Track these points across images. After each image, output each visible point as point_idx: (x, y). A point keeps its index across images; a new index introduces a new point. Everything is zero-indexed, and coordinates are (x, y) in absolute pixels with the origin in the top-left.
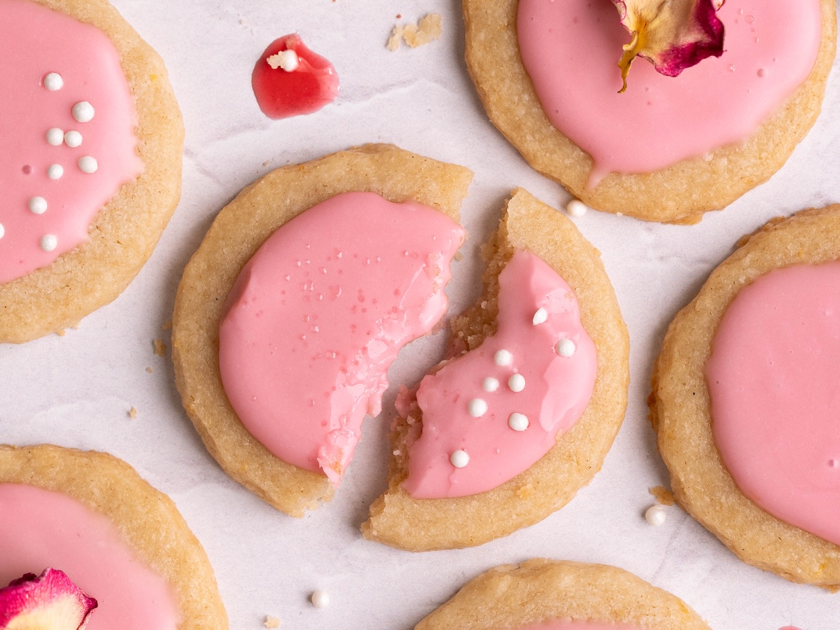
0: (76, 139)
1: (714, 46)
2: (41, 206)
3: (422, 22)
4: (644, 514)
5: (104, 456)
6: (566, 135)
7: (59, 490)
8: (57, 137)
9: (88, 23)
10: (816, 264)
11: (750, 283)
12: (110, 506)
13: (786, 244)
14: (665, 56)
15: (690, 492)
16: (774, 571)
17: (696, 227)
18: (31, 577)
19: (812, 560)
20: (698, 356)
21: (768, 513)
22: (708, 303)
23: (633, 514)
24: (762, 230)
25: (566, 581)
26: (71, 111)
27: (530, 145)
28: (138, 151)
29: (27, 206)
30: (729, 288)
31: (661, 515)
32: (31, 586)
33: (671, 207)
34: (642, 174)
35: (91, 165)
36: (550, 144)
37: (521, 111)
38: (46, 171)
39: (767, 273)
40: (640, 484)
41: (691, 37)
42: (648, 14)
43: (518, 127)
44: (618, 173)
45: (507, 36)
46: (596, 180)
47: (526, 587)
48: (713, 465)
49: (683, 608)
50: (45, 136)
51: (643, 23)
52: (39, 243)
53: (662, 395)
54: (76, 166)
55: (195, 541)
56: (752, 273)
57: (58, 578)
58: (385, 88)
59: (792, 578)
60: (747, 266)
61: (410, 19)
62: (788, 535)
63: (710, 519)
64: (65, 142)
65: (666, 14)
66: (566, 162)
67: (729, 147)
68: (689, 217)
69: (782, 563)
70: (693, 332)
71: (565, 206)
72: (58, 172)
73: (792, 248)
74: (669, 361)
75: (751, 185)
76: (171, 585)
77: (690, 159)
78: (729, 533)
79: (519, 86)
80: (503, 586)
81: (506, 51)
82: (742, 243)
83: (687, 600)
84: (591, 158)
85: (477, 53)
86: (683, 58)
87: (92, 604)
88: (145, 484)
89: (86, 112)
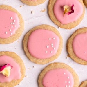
0: (14, 24)
1: (73, 12)
2: (10, 30)
3: (44, 10)
4: (66, 58)
5: (13, 52)
6: (58, 21)
7: (9, 56)
8: (12, 23)
9: (15, 12)
10: (83, 33)
11: (77, 35)
12: (14, 57)
13: (80, 31)
14: (68, 13)
15: (71, 56)
16: (79, 63)
17: (71, 30)
18: (6, 64)
19: (83, 62)
20: (71, 42)
21: (78, 58)
22: (72, 37)
23: (65, 58)
24: (78, 30)
25: (59, 64)
26: (13, 21)
27: (55, 22)
28: (20, 25)
29: (9, 30)
30: (75, 36)
31: (68, 58)
32: (6, 65)
33: (69, 28)
34: (66, 24)
35: (15, 26)
36: (57, 21)
37: (54, 18)
38: (11, 27)
39: (78, 34)
40: (66, 55)
41: (71, 11)
42: (66, 9)
43: (54, 20)
44: (63, 24)
45: (52, 11)
46: (61, 25)
47: (55, 65)
48: (73, 53)
49: (70, 67)
50: (11, 23)
51: (66, 10)
52: (10, 34)
53: (68, 46)
54: (14, 26)
55: (22, 61)
56: (77, 34)
57: (9, 65)
58: (40, 16)
59: (81, 64)
60: (76, 33)
61: (43, 9)
62: (80, 60)
63: (73, 58)
64: (13, 24)
65: (68, 9)
66: (58, 23)
67: (74, 22)
68: (70, 29)
69: (80, 62)
70: (71, 40)
71: (58, 28)
72: (12, 27)
73: (81, 32)
74: (69, 43)
75: (77, 25)
76: (20, 65)
77: (70, 23)
78: (75, 60)
79: (54, 16)
80: (52, 65)
81: (52, 12)
82: (76, 31)
83: (71, 66)
84: (61, 23)
85: (50, 13)
86: (70, 13)
87: (12, 67)
88: (17, 55)
89: (15, 21)
